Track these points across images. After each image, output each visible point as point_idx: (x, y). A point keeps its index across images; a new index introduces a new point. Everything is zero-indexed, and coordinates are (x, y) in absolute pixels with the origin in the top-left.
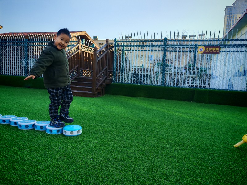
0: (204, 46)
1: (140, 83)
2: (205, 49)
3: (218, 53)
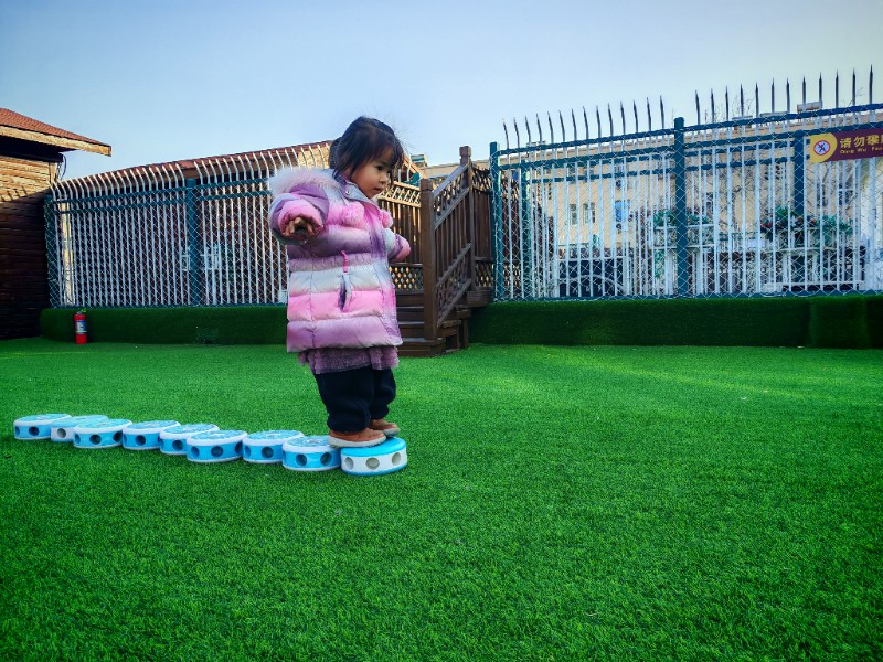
0: (833, 131)
1: (597, 293)
2: (839, 145)
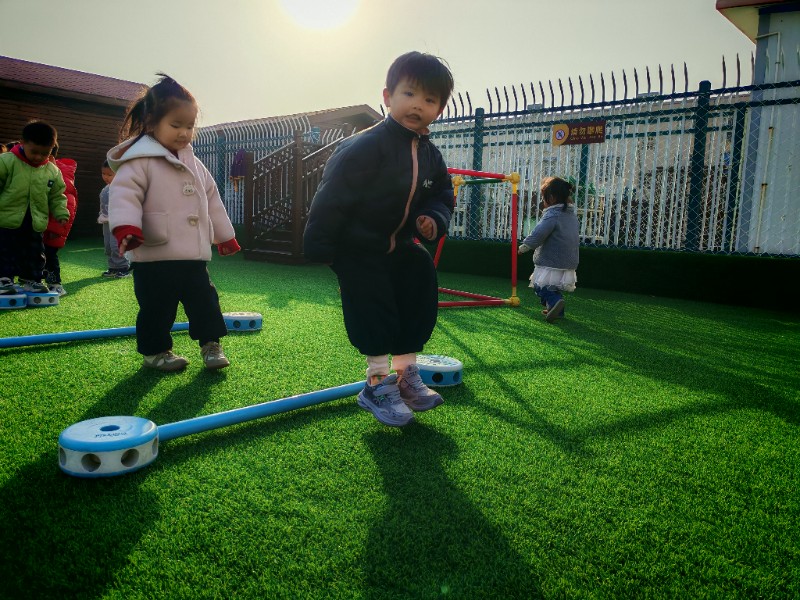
0: (567, 122)
2: (570, 133)
3: (601, 140)
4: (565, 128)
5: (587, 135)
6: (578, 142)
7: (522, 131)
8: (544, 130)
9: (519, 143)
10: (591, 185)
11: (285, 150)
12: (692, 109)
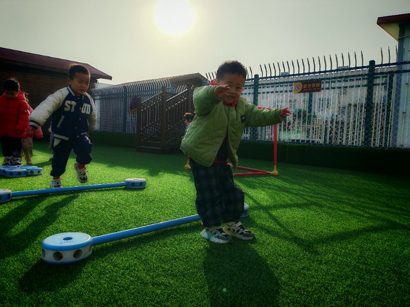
2: (303, 87)
3: (319, 91)
4: (301, 84)
5: (312, 88)
6: (307, 92)
7: (278, 86)
8: (290, 85)
9: (277, 92)
10: (314, 113)
11: (157, 96)
12: (366, 75)
